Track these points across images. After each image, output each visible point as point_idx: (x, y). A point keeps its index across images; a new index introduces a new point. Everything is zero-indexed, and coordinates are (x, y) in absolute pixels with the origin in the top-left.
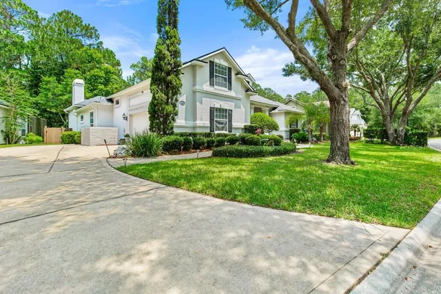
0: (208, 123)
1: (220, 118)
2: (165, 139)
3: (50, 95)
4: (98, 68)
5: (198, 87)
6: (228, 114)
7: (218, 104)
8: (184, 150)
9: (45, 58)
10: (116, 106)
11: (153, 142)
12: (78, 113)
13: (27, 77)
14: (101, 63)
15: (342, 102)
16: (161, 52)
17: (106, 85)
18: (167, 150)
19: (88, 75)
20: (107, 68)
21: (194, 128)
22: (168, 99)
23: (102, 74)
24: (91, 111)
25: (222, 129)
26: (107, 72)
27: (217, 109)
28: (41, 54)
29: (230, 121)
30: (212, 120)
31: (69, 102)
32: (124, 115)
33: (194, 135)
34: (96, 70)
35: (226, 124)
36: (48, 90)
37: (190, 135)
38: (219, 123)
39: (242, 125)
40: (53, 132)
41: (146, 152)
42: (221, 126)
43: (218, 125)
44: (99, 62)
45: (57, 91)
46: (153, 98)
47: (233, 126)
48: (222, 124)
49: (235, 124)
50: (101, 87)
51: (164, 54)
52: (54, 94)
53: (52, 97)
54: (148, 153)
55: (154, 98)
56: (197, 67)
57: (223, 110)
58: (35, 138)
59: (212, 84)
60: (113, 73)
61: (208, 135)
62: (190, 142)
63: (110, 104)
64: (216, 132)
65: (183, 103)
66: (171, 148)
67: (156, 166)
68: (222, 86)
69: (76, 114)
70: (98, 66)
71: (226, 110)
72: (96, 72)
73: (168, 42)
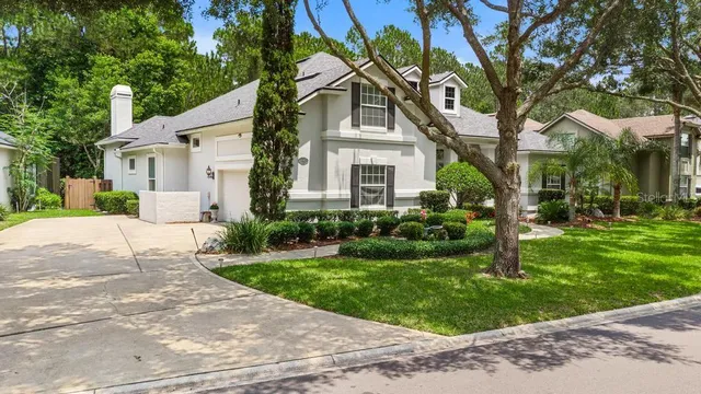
0: (347, 193)
1: (370, 182)
2: (271, 226)
3: (69, 114)
4: (150, 48)
5: (330, 133)
6: (386, 174)
7: (367, 157)
8: (300, 242)
9: (53, 34)
10: (194, 150)
11: (255, 232)
12: (124, 155)
13: (22, 73)
14: (156, 35)
15: (507, 191)
16: (266, 95)
17: (164, 81)
18: (273, 244)
19: (132, 63)
20: (168, 47)
21: (322, 202)
22: (277, 167)
23: (158, 60)
24: (151, 156)
25: (375, 201)
26: (169, 55)
27: (364, 167)
28: (46, 26)
29: (391, 186)
30: (354, 186)
31: (104, 128)
32: (209, 169)
33: (321, 216)
34: (146, 53)
35: (382, 192)
36: (64, 101)
37: (313, 216)
38: (369, 191)
39: (415, 192)
40: (79, 188)
41: (245, 247)
42: (372, 195)
43: (366, 194)
44: (152, 34)
45: (82, 104)
46: (255, 166)
47: (397, 196)
48: (375, 192)
49: (399, 192)
50: (157, 88)
51: (271, 99)
52: (75, 112)
53: (73, 116)
54: (247, 249)
55: (256, 163)
56: (329, 99)
57: (377, 167)
58: (50, 197)
59: (355, 124)
60: (178, 56)
61: (346, 216)
62: (309, 230)
63: (184, 146)
64: (362, 208)
65: (303, 161)
66: (279, 241)
67: (257, 268)
68: (376, 125)
69: (120, 155)
70: (151, 42)
71: (383, 167)
72: (145, 56)
73: (277, 77)
